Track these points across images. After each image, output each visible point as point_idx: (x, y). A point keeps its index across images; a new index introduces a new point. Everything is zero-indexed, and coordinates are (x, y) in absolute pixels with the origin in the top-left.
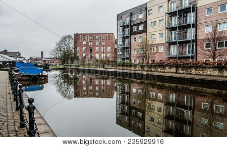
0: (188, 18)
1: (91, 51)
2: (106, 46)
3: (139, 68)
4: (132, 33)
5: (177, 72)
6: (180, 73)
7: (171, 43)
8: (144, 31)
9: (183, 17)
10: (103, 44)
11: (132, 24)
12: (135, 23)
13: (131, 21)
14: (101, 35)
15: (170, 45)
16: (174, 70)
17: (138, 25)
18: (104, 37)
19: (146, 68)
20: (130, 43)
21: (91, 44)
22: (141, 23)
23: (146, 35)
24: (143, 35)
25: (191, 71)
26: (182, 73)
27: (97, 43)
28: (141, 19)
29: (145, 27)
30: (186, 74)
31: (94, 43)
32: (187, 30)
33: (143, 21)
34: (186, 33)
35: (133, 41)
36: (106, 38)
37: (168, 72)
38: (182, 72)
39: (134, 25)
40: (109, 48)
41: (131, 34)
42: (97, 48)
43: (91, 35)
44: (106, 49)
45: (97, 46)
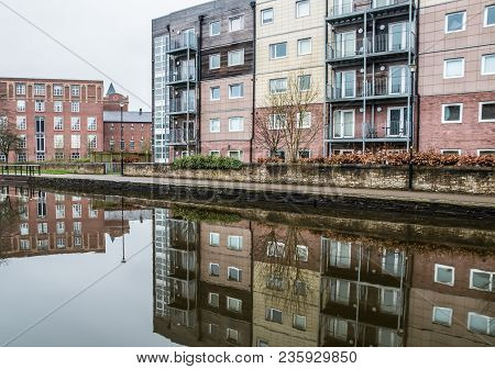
0: (391, 36)
1: (40, 126)
2: (83, 114)
3: (262, 174)
4: (204, 73)
5: (410, 188)
6: (421, 190)
7: (337, 105)
8: (249, 67)
9: (376, 34)
10: (76, 108)
11: (206, 46)
12: (216, 44)
13: (200, 40)
14: (51, 84)
15: (334, 108)
16: (399, 181)
17: (224, 51)
18: (76, 91)
19: (290, 175)
20: (199, 101)
21: (39, 107)
22: (235, 47)
23: (254, 80)
24: (246, 79)
25: (461, 183)
26: (429, 191)
27: (58, 106)
28: (235, 34)
29: (250, 57)
30: (442, 192)
31: (50, 106)
32: (386, 70)
33: (241, 39)
34: (384, 76)
35: (210, 98)
36: (84, 92)
37: (378, 188)
38: (427, 186)
39: (214, 51)
40: (90, 120)
41: (201, 77)
42: (57, 120)
43: (40, 82)
44: (84, 123)
45: (58, 114)
